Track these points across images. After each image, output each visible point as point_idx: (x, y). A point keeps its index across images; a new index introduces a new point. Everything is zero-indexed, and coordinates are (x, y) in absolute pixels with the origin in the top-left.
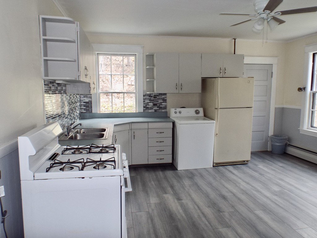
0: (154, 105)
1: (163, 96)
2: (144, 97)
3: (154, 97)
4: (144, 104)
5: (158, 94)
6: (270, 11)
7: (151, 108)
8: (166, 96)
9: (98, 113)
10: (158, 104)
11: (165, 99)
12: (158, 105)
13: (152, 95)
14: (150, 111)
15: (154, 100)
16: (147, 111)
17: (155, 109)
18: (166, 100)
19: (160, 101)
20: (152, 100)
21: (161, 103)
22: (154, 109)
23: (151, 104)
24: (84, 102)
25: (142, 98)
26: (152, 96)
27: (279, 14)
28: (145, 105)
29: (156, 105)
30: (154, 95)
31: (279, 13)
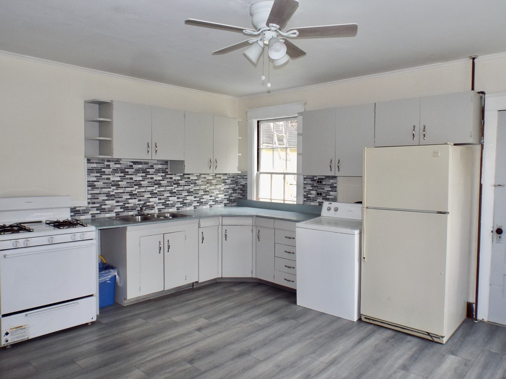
0: (318, 194)
1: (331, 181)
2: (305, 181)
3: (318, 182)
4: (305, 192)
5: (324, 177)
6: (278, 26)
7: (314, 200)
8: (336, 181)
9: (255, 200)
10: (324, 193)
11: (335, 185)
12: (324, 195)
13: (315, 178)
14: (312, 204)
15: (317, 187)
16: (308, 203)
17: (320, 201)
18: (336, 187)
19: (328, 189)
20: (315, 186)
21: (328, 193)
22: (318, 200)
23: (314, 192)
24: (241, 185)
25: (302, 181)
26: (315, 180)
27: (295, 33)
28: (305, 194)
29: (321, 194)
30: (319, 179)
31: (296, 31)
